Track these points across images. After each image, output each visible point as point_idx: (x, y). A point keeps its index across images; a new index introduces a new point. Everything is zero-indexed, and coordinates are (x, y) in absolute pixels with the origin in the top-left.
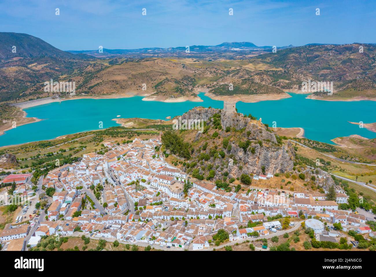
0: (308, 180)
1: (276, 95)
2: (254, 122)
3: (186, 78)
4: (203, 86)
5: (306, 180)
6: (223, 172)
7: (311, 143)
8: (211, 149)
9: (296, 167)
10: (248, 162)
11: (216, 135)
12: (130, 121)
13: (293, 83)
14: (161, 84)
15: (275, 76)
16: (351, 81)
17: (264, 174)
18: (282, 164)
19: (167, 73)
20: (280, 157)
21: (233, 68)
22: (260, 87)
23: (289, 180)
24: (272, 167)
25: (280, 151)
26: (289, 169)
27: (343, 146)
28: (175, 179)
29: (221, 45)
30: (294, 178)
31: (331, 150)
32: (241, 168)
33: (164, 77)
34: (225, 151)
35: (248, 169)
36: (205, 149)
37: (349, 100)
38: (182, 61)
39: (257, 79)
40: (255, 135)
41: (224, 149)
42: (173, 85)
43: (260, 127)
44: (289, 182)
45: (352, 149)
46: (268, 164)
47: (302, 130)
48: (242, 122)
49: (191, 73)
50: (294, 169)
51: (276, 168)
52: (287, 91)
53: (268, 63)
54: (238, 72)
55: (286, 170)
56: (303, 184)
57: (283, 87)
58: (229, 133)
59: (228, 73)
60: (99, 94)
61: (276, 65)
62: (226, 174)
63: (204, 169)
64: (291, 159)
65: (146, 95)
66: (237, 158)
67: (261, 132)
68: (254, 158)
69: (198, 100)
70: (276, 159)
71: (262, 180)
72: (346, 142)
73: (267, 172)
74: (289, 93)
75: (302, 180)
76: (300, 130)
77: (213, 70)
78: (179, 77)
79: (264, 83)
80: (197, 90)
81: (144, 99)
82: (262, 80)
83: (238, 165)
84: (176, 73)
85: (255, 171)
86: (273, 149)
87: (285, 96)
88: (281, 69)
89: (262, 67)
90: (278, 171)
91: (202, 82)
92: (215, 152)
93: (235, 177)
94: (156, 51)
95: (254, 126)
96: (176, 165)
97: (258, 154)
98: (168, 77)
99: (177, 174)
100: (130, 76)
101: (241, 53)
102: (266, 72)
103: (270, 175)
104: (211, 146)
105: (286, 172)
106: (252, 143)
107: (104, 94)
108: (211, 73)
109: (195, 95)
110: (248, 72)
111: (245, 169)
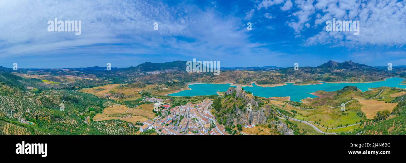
0: (273, 128)
1: (282, 84)
2: (248, 95)
3: (248, 78)
4: (254, 81)
5: (272, 128)
6: (231, 121)
7: (292, 102)
8: (228, 108)
9: (268, 120)
10: (242, 117)
11: (232, 101)
12: (222, 93)
13: (288, 80)
14: (238, 79)
15: (282, 77)
16: (307, 78)
17: (250, 125)
18: (260, 119)
19: (241, 76)
20: (259, 114)
21: (267, 74)
22: (276, 81)
23: (263, 128)
24: (254, 120)
25: (259, 111)
26: (264, 122)
27: (304, 103)
28: (210, 121)
29: (265, 67)
30: (265, 127)
31: (299, 105)
32: (239, 120)
33: (240, 77)
34: (234, 110)
35: (243, 121)
36: (225, 108)
37: (307, 85)
38: (249, 71)
39: (275, 78)
40: (247, 102)
41: (233, 109)
42: (243, 80)
43: (250, 98)
44: (262, 130)
45: (307, 103)
46: (252, 118)
47: (290, 97)
48: (243, 95)
49: (250, 76)
50: (267, 122)
51: (257, 121)
52: (286, 82)
53: (280, 73)
54: (269, 75)
55: (262, 122)
56: (269, 131)
57: (285, 81)
58: (237, 100)
59: (265, 76)
60: (215, 82)
61: (283, 74)
62: (232, 123)
63: (223, 118)
64: (265, 116)
65: (232, 83)
66: (237, 114)
67: (250, 101)
68: (245, 115)
69: (251, 86)
70: (257, 116)
71: (248, 128)
72: (306, 101)
73: (251, 123)
74: (287, 83)
75: (269, 128)
76: (289, 97)
77: (259, 75)
78: (246, 77)
79: (278, 80)
80: (252, 82)
81: (231, 85)
82: (277, 79)
83: (237, 118)
84: (245, 76)
85: (246, 123)
86: (255, 110)
87: (285, 84)
88: (284, 75)
89: (278, 74)
90: (257, 123)
91: (254, 79)
92: (229, 110)
93: (236, 125)
94: (241, 68)
95: (247, 97)
96: (213, 114)
97: (247, 113)
98: (242, 77)
99: (211, 119)
100: (227, 76)
101: (271, 69)
102: (279, 76)
103: (253, 125)
104: (228, 107)
105: (262, 123)
106: (245, 106)
107: (216, 82)
108: (258, 76)
109: (250, 84)
110: (272, 76)
111: (241, 121)
